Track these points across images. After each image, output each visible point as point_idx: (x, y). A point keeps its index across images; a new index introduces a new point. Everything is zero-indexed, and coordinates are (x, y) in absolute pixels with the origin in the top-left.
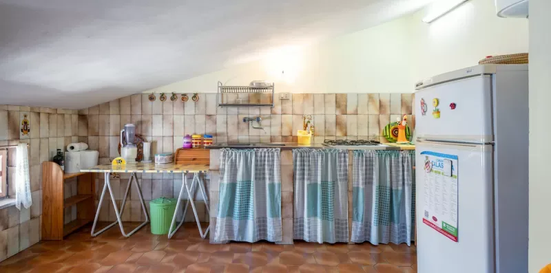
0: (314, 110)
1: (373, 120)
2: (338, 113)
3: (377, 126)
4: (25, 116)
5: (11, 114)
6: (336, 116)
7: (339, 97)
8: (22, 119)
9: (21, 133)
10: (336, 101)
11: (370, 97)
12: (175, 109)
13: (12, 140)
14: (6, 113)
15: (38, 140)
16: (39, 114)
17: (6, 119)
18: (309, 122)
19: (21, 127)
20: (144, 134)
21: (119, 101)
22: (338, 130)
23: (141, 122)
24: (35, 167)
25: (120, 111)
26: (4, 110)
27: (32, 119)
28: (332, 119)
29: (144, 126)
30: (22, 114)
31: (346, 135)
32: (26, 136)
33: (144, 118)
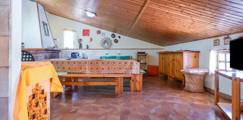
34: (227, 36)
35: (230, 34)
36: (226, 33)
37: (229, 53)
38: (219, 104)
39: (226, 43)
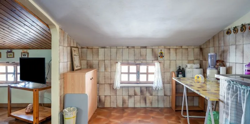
4: (161, 50)
5: (154, 50)
8: (160, 51)
9: (159, 58)
12: (244, 39)
13: (154, 60)
14: (151, 49)
15: (169, 61)
16: (169, 49)
17: (151, 52)
19: (159, 55)
20: (225, 61)
21: (214, 38)
23: (224, 52)
24: (167, 73)
25: (214, 44)
26: (150, 48)
27: (165, 52)
29: (225, 54)
30: (159, 50)
32: (161, 59)
33: (225, 48)
34: (9, 50)
35: (14, 49)
36: (10, 48)
37: (19, 65)
38: (12, 114)
39: (8, 56)
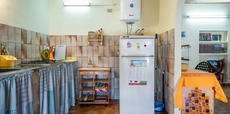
0: (8, 39)
1: (37, 48)
2: (22, 42)
3: (39, 51)
6: (22, 44)
7: (23, 32)
10: (21, 34)
11: (37, 34)
18: (4, 48)
22: (22, 54)
28: (19, 46)
31: (26, 58)
